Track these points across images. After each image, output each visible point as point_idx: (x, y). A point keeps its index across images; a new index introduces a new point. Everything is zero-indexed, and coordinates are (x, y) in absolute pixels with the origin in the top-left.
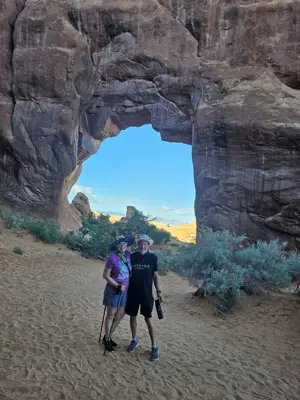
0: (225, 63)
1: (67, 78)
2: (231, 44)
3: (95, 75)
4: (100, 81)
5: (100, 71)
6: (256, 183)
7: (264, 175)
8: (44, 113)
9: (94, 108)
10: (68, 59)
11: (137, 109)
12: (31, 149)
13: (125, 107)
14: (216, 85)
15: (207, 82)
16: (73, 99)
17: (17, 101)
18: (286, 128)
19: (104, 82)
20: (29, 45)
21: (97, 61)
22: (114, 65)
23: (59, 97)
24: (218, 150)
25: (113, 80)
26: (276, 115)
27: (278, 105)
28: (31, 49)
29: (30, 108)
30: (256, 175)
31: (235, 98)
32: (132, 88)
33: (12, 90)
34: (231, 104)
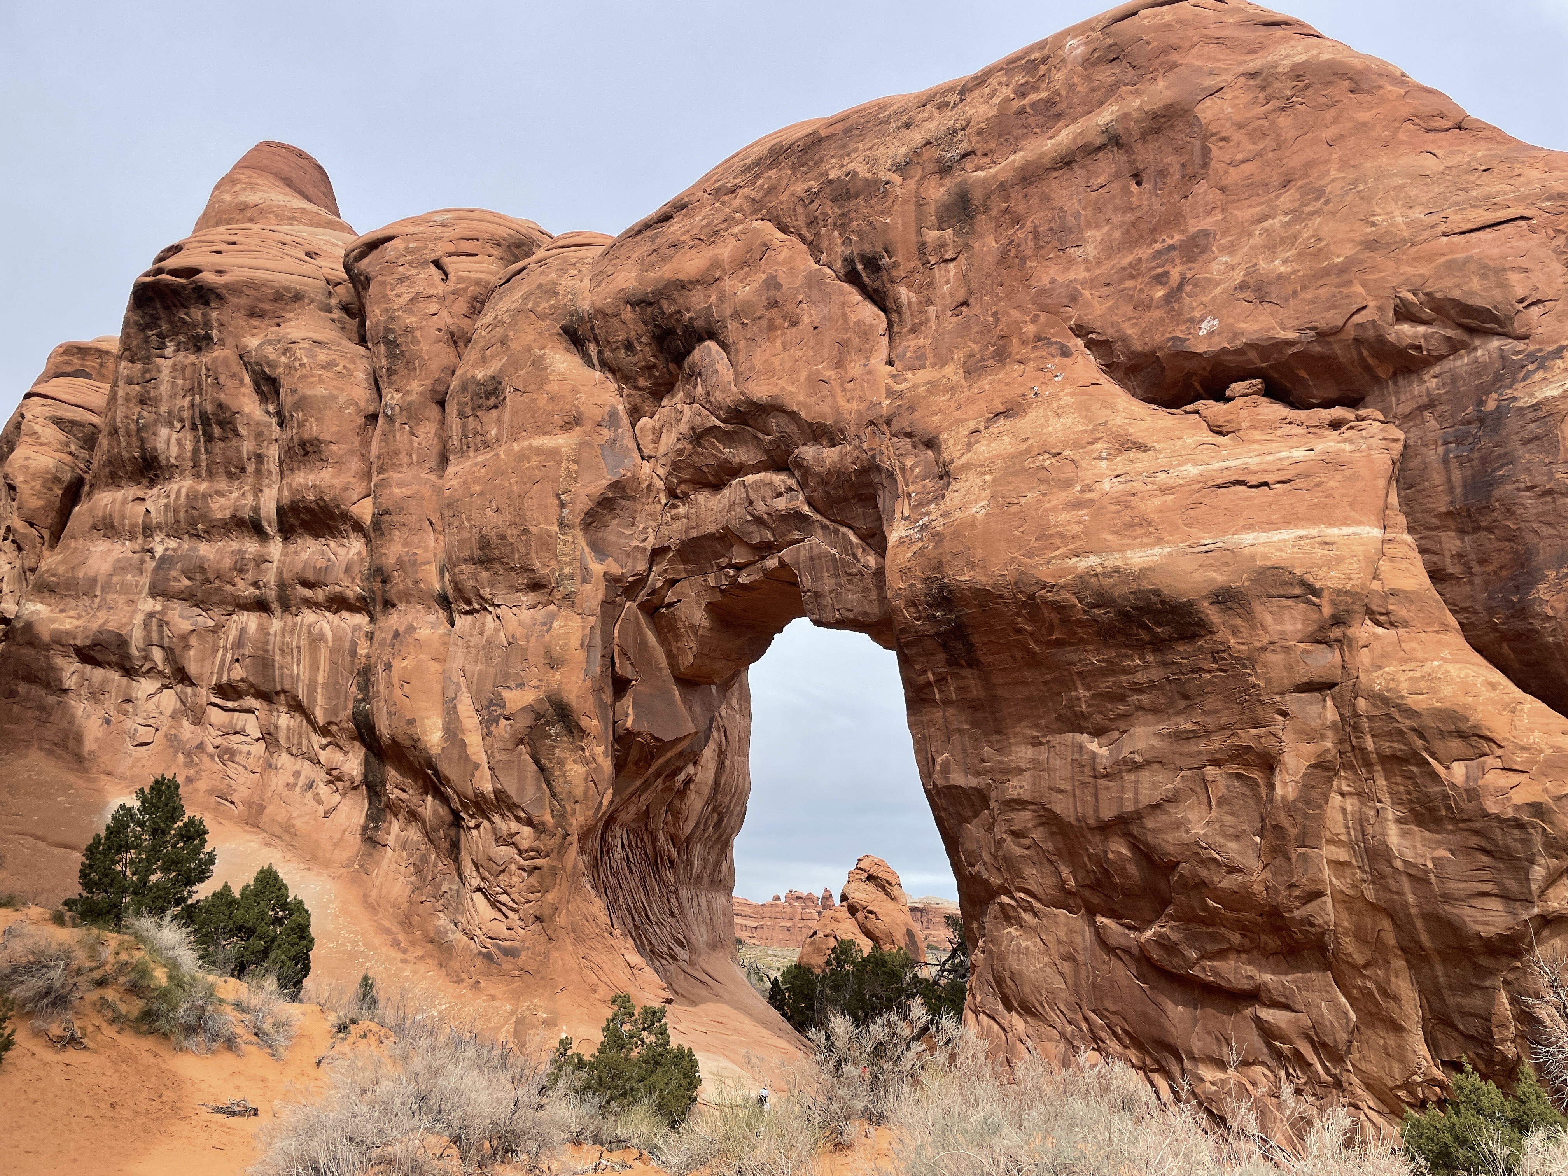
0: (952, 372)
1: (562, 524)
2: (965, 303)
3: (649, 487)
4: (664, 501)
5: (661, 471)
6: (1077, 791)
7: (1094, 755)
8: (510, 643)
9: (661, 588)
10: (559, 466)
11: (764, 570)
12: (477, 766)
13: (739, 568)
14: (930, 452)
15: (909, 446)
16: (584, 581)
17: (457, 618)
18: (1104, 575)
19: (675, 502)
20: (476, 450)
21: (653, 442)
22: (689, 447)
23: (545, 586)
24: (963, 678)
25: (696, 490)
26: (1078, 529)
27: (1087, 489)
28: (479, 460)
29: (481, 633)
30: (1076, 756)
31: (967, 492)
32: (740, 505)
33: (443, 589)
34: (958, 514)
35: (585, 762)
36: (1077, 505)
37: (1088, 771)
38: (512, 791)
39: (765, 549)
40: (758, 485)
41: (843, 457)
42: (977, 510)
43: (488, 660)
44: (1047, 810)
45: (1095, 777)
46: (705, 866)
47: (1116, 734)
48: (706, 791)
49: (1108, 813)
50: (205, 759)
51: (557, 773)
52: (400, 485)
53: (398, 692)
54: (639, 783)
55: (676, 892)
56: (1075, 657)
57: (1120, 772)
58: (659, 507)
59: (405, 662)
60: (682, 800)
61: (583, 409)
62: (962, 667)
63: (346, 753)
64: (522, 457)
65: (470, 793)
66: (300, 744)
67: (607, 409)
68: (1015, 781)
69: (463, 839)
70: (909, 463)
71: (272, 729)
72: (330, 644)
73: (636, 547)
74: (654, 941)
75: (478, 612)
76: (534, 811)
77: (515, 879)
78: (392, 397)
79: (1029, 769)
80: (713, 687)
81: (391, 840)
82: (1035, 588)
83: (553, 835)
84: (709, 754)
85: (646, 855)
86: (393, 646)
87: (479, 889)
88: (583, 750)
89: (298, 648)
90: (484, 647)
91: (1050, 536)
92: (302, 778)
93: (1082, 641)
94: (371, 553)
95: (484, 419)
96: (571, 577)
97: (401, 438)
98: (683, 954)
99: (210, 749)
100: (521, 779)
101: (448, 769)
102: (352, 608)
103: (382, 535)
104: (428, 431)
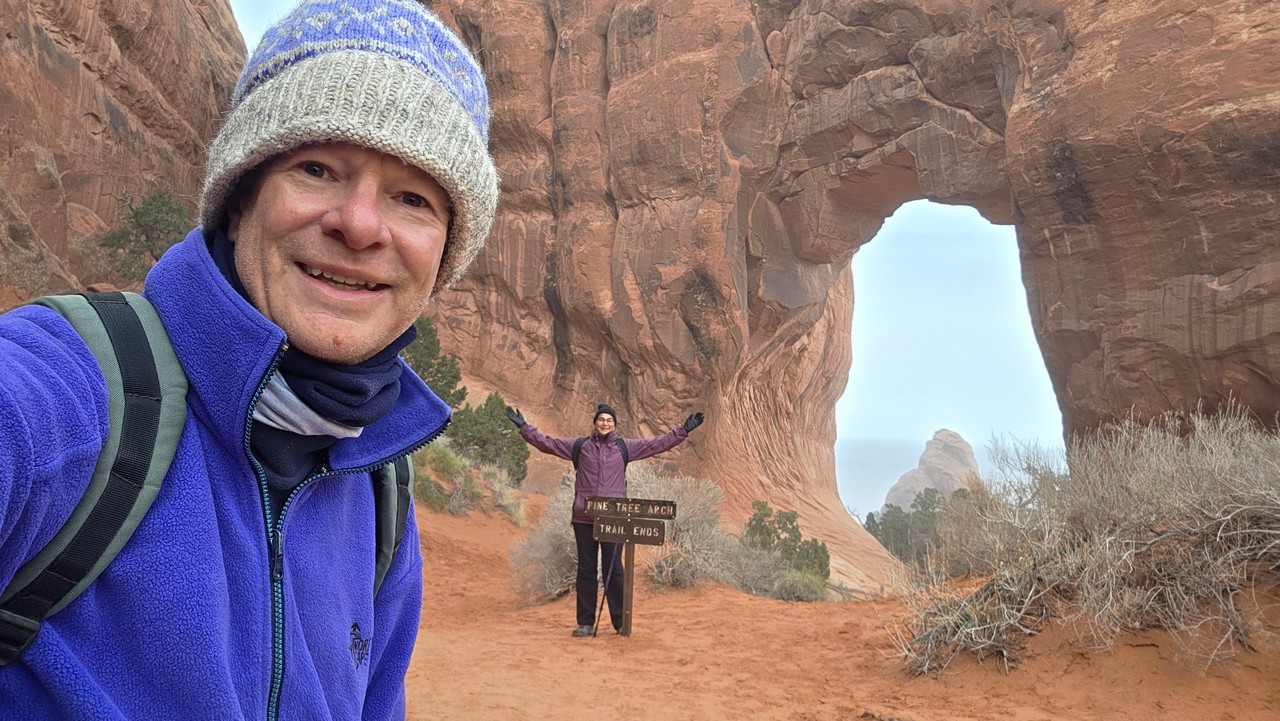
1: (705, 126)
3: (779, 90)
4: (791, 104)
5: (789, 77)
6: (1195, 327)
7: (1215, 293)
8: (664, 228)
9: (787, 180)
10: (703, 77)
11: (882, 154)
12: (641, 326)
13: (857, 156)
14: (1053, 28)
15: (1031, 25)
16: (723, 174)
17: (620, 212)
18: (1240, 119)
19: (801, 102)
20: (632, 72)
21: (782, 52)
22: (814, 51)
23: (691, 180)
24: (1080, 232)
25: (820, 90)
26: (1212, 79)
27: (1224, 41)
28: (636, 79)
29: (641, 223)
30: (1195, 295)
31: (1093, 58)
32: (861, 99)
33: (609, 188)
34: (1083, 80)
35: (725, 323)
36: (1211, 57)
37: (1206, 307)
38: (669, 345)
39: (884, 136)
40: (878, 79)
41: (962, 44)
42: (1104, 73)
43: (646, 243)
44: (1158, 345)
45: (1215, 312)
46: (814, 421)
47: (1239, 272)
48: (817, 359)
49: (1225, 342)
50: (440, 326)
51: (703, 332)
52: (573, 106)
53: (578, 272)
54: (767, 344)
55: (792, 438)
56: (1200, 203)
57: (1243, 305)
58: (786, 109)
59: (583, 248)
60: (797, 365)
61: (722, 27)
62: (1080, 222)
63: (540, 322)
64: (671, 72)
65: (636, 347)
66: (506, 315)
67: (743, 26)
68: (1128, 323)
69: (630, 384)
70: (1030, 40)
71: (486, 304)
72: (525, 237)
73: (767, 145)
74: (776, 473)
75: (637, 205)
76: (687, 361)
77: (672, 413)
78: (565, 33)
79: (1144, 311)
80: (829, 265)
81: (576, 386)
82: (1163, 140)
83: (700, 380)
84: (819, 327)
85: (769, 407)
86: (572, 236)
87: (644, 421)
88: (724, 313)
89: (502, 240)
90: (642, 234)
91: (1182, 89)
92: (508, 340)
93: (1210, 186)
94: (552, 162)
95: (640, 45)
96: (713, 171)
97: (573, 66)
98: (798, 486)
99: (443, 319)
100: (676, 336)
101: (616, 329)
102: (539, 208)
103: (561, 147)
104: (593, 60)
